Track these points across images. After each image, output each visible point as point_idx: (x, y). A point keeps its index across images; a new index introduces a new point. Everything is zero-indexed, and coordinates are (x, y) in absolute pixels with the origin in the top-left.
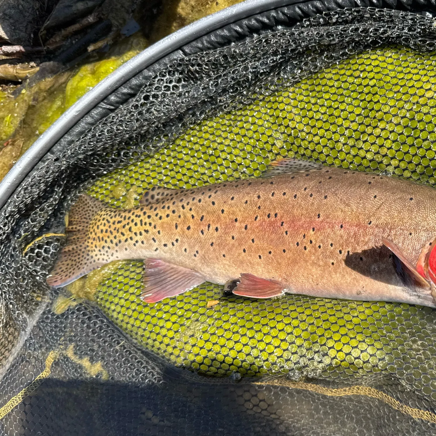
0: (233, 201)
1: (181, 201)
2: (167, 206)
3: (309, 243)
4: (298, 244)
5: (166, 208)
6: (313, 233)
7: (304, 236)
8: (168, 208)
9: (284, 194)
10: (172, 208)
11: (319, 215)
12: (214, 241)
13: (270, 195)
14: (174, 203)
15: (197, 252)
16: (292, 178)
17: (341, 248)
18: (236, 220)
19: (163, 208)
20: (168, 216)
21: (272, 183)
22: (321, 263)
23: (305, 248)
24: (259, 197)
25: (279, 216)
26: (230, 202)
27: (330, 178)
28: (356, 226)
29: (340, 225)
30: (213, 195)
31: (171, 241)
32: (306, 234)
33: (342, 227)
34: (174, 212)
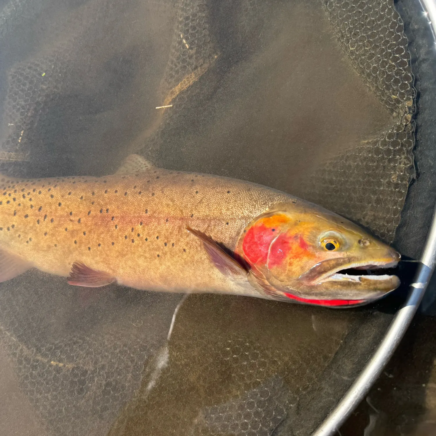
0: (70, 196)
1: (23, 190)
2: (8, 193)
3: (136, 236)
4: (126, 237)
5: (7, 195)
6: (140, 227)
7: (133, 229)
8: (10, 195)
9: (116, 192)
10: (13, 196)
11: (147, 210)
12: (48, 231)
13: (104, 193)
14: (15, 191)
15: (30, 239)
16: (123, 178)
17: (166, 241)
18: (71, 214)
19: (5, 194)
20: (8, 202)
21: (105, 182)
22: (147, 255)
23: (133, 241)
24: (93, 194)
25: (110, 211)
26: (67, 196)
27: (158, 178)
28: (180, 220)
29: (165, 219)
30: (52, 188)
31: (6, 226)
32: (134, 227)
33: (167, 221)
34: (14, 199)
